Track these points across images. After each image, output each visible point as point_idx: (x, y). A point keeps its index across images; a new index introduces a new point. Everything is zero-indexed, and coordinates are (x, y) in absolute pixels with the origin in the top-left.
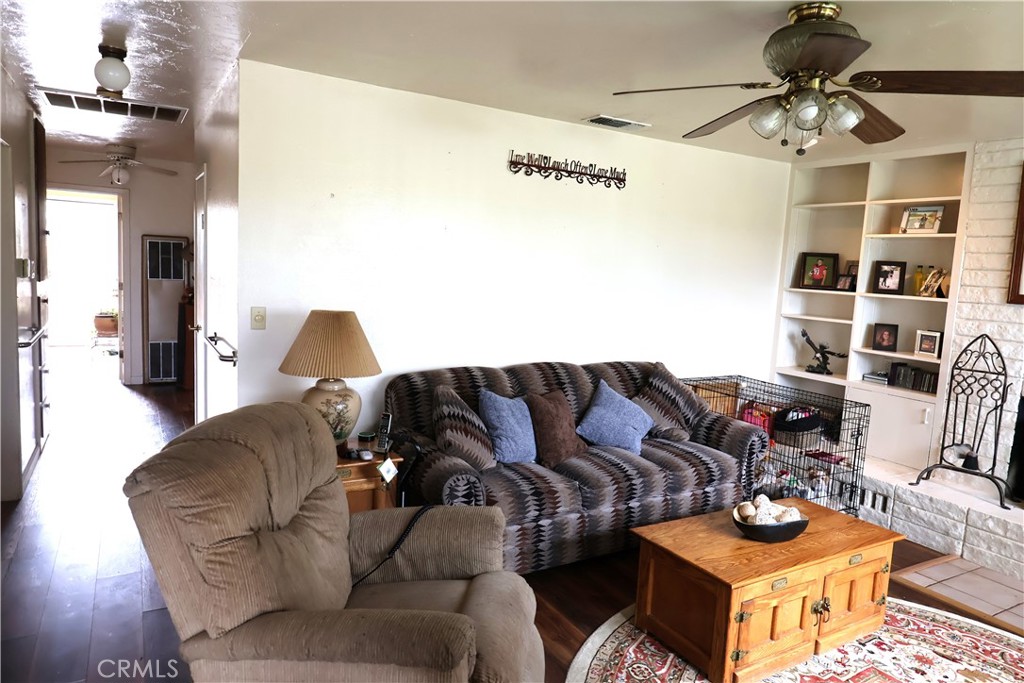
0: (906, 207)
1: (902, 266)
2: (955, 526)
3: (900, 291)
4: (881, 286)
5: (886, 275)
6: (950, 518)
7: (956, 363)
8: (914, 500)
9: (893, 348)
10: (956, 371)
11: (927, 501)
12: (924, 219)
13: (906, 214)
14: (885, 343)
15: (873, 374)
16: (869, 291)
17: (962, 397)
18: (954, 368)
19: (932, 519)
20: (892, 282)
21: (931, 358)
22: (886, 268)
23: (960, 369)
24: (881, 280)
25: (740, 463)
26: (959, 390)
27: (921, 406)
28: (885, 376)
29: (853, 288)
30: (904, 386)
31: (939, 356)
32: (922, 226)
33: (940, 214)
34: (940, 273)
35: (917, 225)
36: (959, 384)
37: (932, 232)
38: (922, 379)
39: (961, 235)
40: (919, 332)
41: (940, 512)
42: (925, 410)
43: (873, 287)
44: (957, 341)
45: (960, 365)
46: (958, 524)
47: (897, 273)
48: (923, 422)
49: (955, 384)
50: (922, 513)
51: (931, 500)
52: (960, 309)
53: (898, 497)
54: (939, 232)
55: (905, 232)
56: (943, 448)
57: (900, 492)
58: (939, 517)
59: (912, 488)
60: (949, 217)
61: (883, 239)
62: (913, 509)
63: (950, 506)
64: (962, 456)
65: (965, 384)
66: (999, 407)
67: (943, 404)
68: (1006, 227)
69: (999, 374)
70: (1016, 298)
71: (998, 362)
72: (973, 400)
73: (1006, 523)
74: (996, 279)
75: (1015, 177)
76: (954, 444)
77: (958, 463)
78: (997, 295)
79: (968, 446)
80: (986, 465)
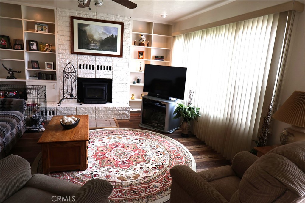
0: (36, 23)
1: (36, 42)
2: (74, 112)
4: (32, 48)
5: (32, 45)
6: (72, 111)
7: (64, 70)
8: (62, 109)
10: (64, 73)
11: (66, 108)
12: (42, 28)
13: (36, 26)
14: (36, 67)
15: (31, 77)
16: (27, 50)
17: (67, 79)
18: (63, 72)
19: (68, 112)
20: (35, 47)
21: (52, 70)
22: (31, 42)
23: (65, 72)
24: (31, 46)
25: (22, 113)
28: (36, 77)
30: (44, 79)
31: (55, 68)
32: (42, 30)
33: (47, 27)
35: (41, 29)
36: (65, 76)
37: (46, 32)
38: (52, 76)
39: (56, 34)
40: (46, 63)
42: (54, 85)
44: (60, 64)
45: (65, 71)
46: (75, 111)
47: (35, 44)
48: (54, 88)
49: (64, 76)
50: (65, 112)
51: (67, 108)
52: (59, 56)
53: (58, 110)
54: (48, 33)
55: (37, 31)
56: (64, 94)
57: (58, 108)
58: (70, 111)
59: (59, 106)
60: (51, 28)
61: (27, 32)
62: (62, 112)
63: (72, 108)
64: (69, 95)
65: (67, 76)
66: (75, 81)
67: (59, 82)
68: (68, 34)
69: (74, 72)
70: (73, 53)
71: (74, 69)
72: (70, 79)
73: (85, 108)
74: (67, 48)
75: (68, 20)
76: (66, 92)
77: (69, 97)
78: (68, 52)
79: (69, 92)
80: (74, 96)
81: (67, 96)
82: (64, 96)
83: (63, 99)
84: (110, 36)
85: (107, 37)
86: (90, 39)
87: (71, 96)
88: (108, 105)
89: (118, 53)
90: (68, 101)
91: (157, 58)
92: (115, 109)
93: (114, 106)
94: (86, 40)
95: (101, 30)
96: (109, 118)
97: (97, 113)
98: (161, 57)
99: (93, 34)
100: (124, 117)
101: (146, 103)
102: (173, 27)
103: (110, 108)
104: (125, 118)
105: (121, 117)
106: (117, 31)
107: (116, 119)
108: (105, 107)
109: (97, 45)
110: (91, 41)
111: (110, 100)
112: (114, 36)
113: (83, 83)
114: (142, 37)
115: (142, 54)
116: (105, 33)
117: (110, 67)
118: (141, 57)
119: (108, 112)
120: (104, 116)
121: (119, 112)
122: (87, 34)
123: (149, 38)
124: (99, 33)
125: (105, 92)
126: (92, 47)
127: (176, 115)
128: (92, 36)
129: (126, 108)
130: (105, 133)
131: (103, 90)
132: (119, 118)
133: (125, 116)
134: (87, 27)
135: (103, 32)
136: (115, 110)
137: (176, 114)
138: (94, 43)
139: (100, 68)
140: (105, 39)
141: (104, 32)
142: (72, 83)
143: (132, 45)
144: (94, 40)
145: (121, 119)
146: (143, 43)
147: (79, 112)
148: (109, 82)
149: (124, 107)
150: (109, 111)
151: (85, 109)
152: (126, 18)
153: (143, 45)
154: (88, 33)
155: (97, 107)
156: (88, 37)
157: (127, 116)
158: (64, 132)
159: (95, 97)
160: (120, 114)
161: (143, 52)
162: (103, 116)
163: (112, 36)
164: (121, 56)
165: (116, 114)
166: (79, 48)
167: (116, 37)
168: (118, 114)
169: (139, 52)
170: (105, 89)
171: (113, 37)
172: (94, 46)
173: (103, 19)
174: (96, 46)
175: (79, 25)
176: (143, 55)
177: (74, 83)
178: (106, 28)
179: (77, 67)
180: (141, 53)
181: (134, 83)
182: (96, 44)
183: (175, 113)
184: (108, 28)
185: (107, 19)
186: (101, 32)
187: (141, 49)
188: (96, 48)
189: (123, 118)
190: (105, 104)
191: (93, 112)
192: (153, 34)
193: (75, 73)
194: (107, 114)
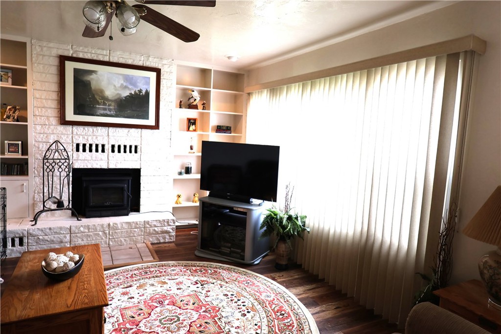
2: (65, 237)
6: (62, 234)
7: (45, 156)
8: (40, 232)
10: (46, 161)
11: (48, 231)
17: (51, 173)
18: (44, 159)
19: (52, 238)
21: (18, 156)
23: (47, 159)
26: (48, 170)
31: (25, 154)
33: (10, 75)
36: (48, 167)
37: (8, 84)
38: (14, 168)
39: (30, 88)
40: (6, 142)
41: (56, 233)
42: (23, 185)
44: (36, 145)
45: (47, 157)
46: (67, 235)
48: (22, 191)
49: (45, 167)
50: (46, 237)
51: (50, 229)
52: (35, 128)
53: (31, 234)
56: (44, 202)
57: (31, 231)
58: (56, 236)
59: (33, 227)
60: (19, 77)
62: (41, 237)
63: (61, 228)
64: (54, 203)
65: (50, 167)
66: (68, 175)
67: (33, 180)
68: (55, 87)
69: (66, 159)
70: (63, 122)
71: (65, 154)
72: (57, 173)
73: (88, 226)
74: (52, 113)
75: (56, 62)
76: (49, 198)
77: (54, 206)
78: (54, 121)
79: (55, 197)
80: (66, 204)
81: (50, 205)
82: (44, 206)
83: (42, 212)
84: (135, 92)
85: (131, 94)
86: (97, 98)
87: (60, 205)
88: (133, 217)
89: (151, 121)
90: (53, 215)
91: (219, 129)
92: (148, 224)
93: (146, 220)
94: (90, 98)
95: (119, 82)
96: (136, 242)
97: (112, 236)
98: (227, 127)
99: (104, 89)
100: (164, 238)
101: (207, 210)
102: (245, 76)
103: (137, 224)
104: (167, 241)
105: (159, 240)
106: (148, 83)
107: (150, 243)
108: (127, 223)
109: (112, 107)
110: (100, 101)
111: (136, 208)
112: (144, 92)
113: (84, 179)
114: (193, 93)
115: (194, 123)
116: (126, 87)
117: (136, 147)
118: (192, 128)
119: (134, 231)
120: (127, 239)
121: (155, 230)
122: (91, 88)
123: (205, 95)
124: (115, 86)
125: (128, 194)
126: (102, 112)
127: (265, 231)
128: (102, 91)
129: (168, 222)
130: (132, 277)
131: (122, 189)
132: (156, 242)
133: (167, 237)
134: (91, 75)
135: (122, 84)
136: (148, 226)
137: (265, 228)
138: (104, 104)
139: (116, 149)
140: (126, 97)
141: (125, 84)
142: (62, 179)
143: (176, 107)
144: (105, 99)
145: (160, 243)
146: (194, 103)
147: (77, 236)
148: (135, 175)
149: (164, 221)
150: (136, 230)
151: (89, 229)
152: (165, 62)
153: (196, 107)
154: (94, 86)
155: (111, 224)
156: (94, 93)
157: (170, 236)
158: (51, 290)
159: (107, 204)
160: (157, 233)
161: (195, 120)
162: (125, 240)
163: (140, 91)
164: (157, 127)
165: (150, 234)
166: (76, 113)
167: (147, 94)
168: (153, 234)
169: (189, 120)
170: (126, 189)
171: (141, 94)
172: (105, 109)
173: (122, 61)
174: (110, 110)
175: (77, 72)
176: (196, 124)
177: (66, 179)
178: (127, 78)
179: (70, 149)
180: (191, 122)
181: (180, 174)
182: (109, 105)
183: (262, 227)
184: (132, 78)
185: (130, 62)
186: (118, 85)
187: (193, 114)
188: (109, 113)
189: (162, 241)
190: (128, 215)
191: (105, 233)
192: (213, 88)
193: (67, 161)
194: (132, 235)
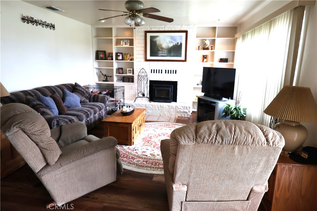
0: (121, 39)
1: (122, 53)
3: (123, 59)
4: (118, 59)
5: (119, 56)
6: (143, 107)
9: (123, 73)
10: (139, 77)
12: (126, 43)
13: (122, 41)
14: (121, 72)
15: (118, 80)
16: (116, 60)
17: (140, 82)
20: (120, 58)
21: (131, 74)
22: (119, 54)
23: (139, 76)
24: (118, 57)
25: (104, 104)
26: (140, 80)
27: (131, 85)
28: (121, 80)
29: (112, 59)
30: (126, 82)
31: (133, 74)
32: (126, 44)
33: (129, 41)
34: (130, 55)
35: (125, 44)
37: (128, 46)
38: (130, 80)
39: (135, 46)
40: (128, 69)
41: (141, 106)
42: (132, 86)
43: (117, 59)
44: (137, 70)
47: (121, 55)
48: (132, 89)
51: (139, 104)
52: (136, 63)
54: (130, 45)
55: (122, 45)
56: (138, 94)
57: (133, 104)
60: (131, 42)
61: (116, 47)
62: (136, 107)
63: (142, 105)
64: (142, 94)
65: (140, 79)
66: (147, 83)
67: (135, 84)
68: (143, 45)
69: (146, 76)
70: (146, 60)
71: (146, 74)
72: (143, 82)
73: (152, 105)
74: (142, 56)
75: (143, 34)
76: (140, 92)
77: (142, 96)
78: (143, 60)
79: (142, 92)
80: (146, 95)
82: (138, 95)
83: (137, 97)
84: (175, 44)
85: (173, 45)
86: (159, 48)
87: (144, 95)
88: (173, 104)
89: (183, 58)
90: (142, 99)
91: (222, 60)
92: (177, 107)
93: (176, 105)
94: (156, 49)
95: (168, 40)
96: (171, 115)
97: (162, 110)
98: (226, 59)
99: (162, 44)
100: (185, 115)
102: (238, 28)
103: (172, 107)
104: (186, 116)
105: (182, 116)
106: (181, 39)
107: (177, 116)
108: (168, 106)
109: (165, 52)
110: (160, 50)
111: (175, 100)
112: (179, 44)
113: (153, 85)
114: (206, 41)
115: (206, 58)
116: (171, 42)
117: (176, 71)
118: (205, 60)
119: (171, 110)
120: (168, 113)
121: (180, 111)
122: (156, 44)
123: (213, 42)
124: (166, 42)
125: (171, 94)
126: (161, 55)
128: (161, 45)
129: (186, 108)
131: (169, 90)
132: (180, 116)
133: (186, 115)
134: (157, 38)
135: (170, 41)
136: (177, 108)
137: (224, 113)
138: (162, 51)
139: (167, 72)
140: (171, 47)
141: (171, 41)
142: (145, 84)
143: (196, 49)
144: (162, 48)
145: (182, 117)
146: (206, 47)
147: (148, 109)
148: (174, 84)
149: (185, 107)
150: (172, 109)
151: (153, 106)
152: (190, 26)
153: (208, 49)
154: (158, 43)
155: (161, 106)
156: (158, 46)
157: (187, 114)
159: (163, 97)
160: (181, 112)
161: (206, 56)
162: (167, 113)
163: (178, 43)
164: (185, 61)
165: (178, 112)
166: (151, 56)
167: (181, 44)
168: (179, 112)
169: (204, 56)
171: (178, 45)
172: (162, 53)
173: (170, 29)
174: (164, 53)
175: (151, 37)
176: (207, 58)
177: (146, 85)
178: (172, 38)
179: (148, 72)
180: (205, 57)
181: (198, 84)
182: (164, 51)
183: (223, 113)
184: (174, 37)
185: (173, 29)
186: (168, 41)
187: (206, 52)
188: (164, 55)
189: (183, 116)
190: (170, 103)
191: (159, 109)
192: (217, 37)
193: (147, 77)
194: (170, 111)
